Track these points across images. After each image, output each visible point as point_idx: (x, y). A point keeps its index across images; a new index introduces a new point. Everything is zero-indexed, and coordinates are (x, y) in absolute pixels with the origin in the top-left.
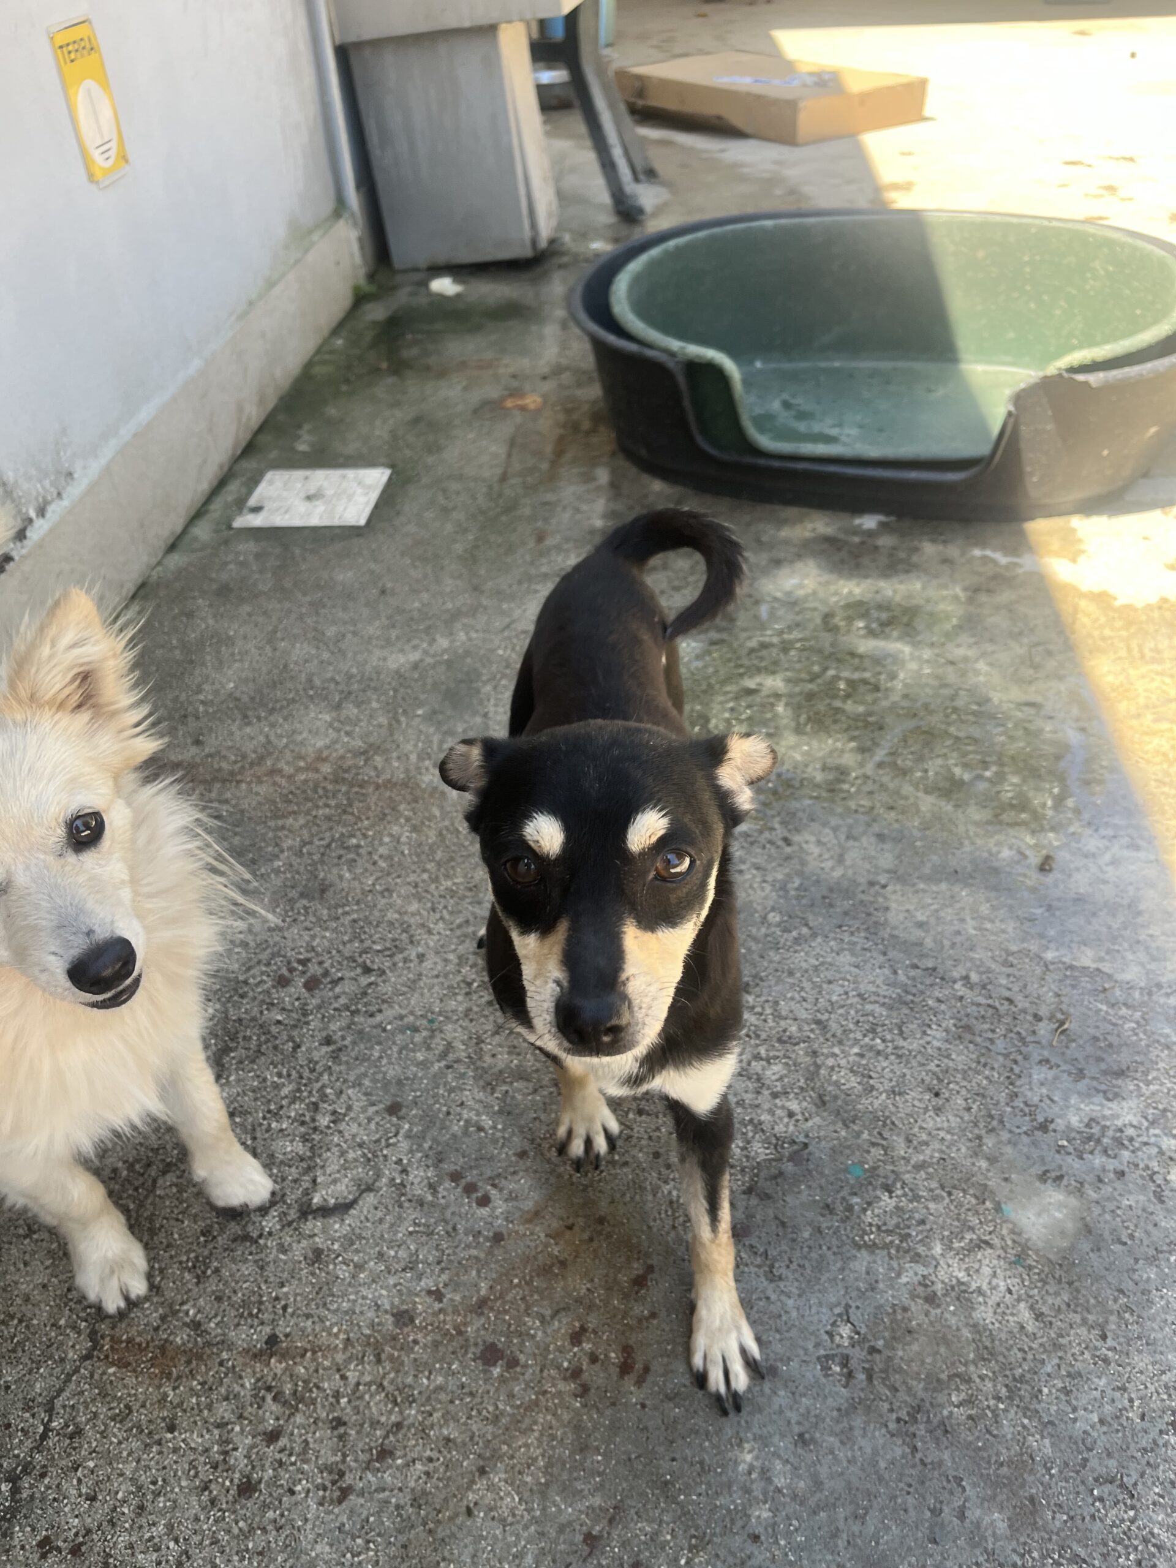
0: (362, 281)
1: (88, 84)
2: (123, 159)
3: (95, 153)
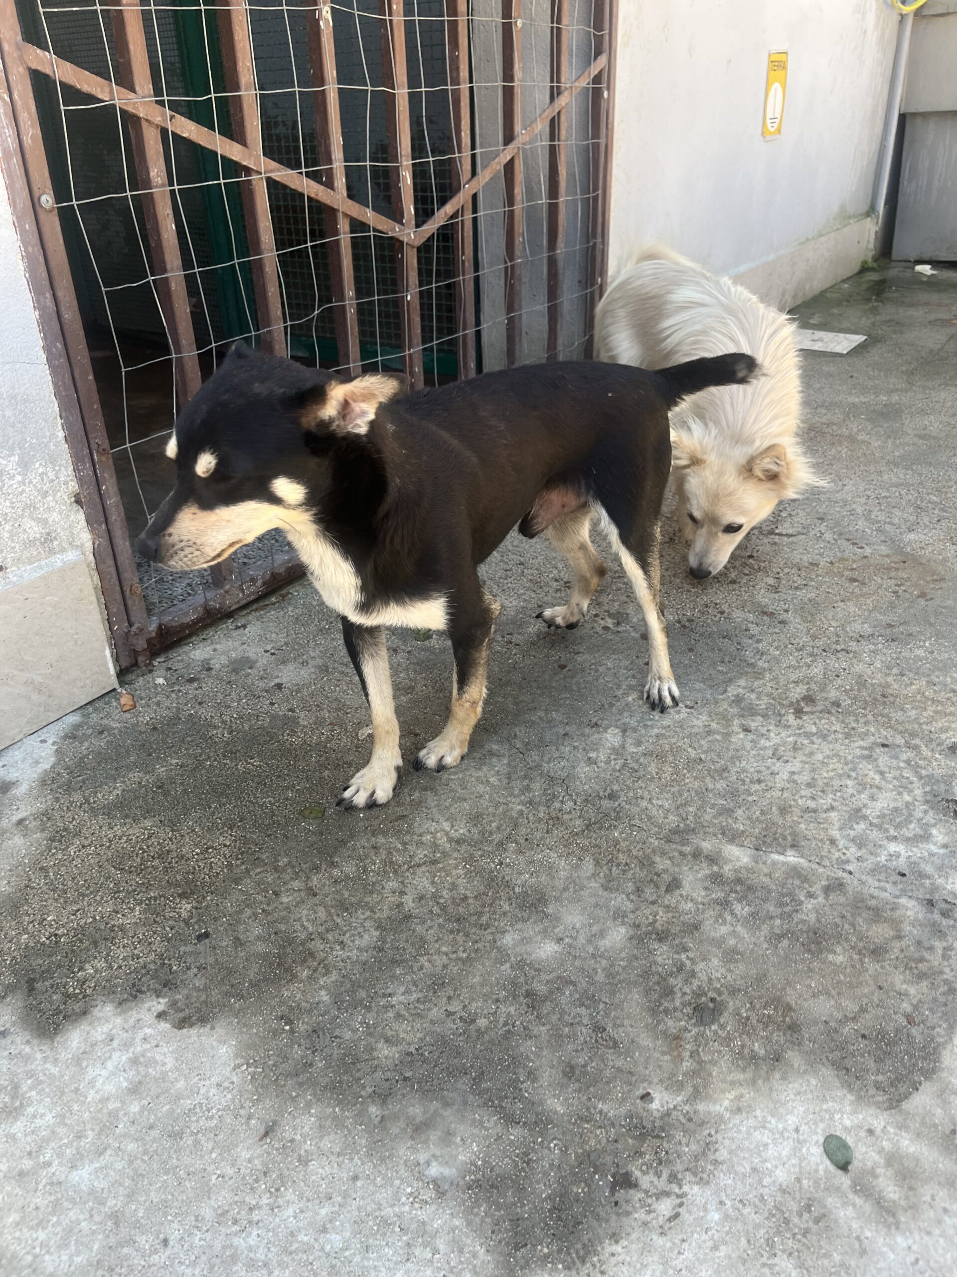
0: (870, 260)
1: (777, 85)
2: (779, 131)
3: (768, 121)
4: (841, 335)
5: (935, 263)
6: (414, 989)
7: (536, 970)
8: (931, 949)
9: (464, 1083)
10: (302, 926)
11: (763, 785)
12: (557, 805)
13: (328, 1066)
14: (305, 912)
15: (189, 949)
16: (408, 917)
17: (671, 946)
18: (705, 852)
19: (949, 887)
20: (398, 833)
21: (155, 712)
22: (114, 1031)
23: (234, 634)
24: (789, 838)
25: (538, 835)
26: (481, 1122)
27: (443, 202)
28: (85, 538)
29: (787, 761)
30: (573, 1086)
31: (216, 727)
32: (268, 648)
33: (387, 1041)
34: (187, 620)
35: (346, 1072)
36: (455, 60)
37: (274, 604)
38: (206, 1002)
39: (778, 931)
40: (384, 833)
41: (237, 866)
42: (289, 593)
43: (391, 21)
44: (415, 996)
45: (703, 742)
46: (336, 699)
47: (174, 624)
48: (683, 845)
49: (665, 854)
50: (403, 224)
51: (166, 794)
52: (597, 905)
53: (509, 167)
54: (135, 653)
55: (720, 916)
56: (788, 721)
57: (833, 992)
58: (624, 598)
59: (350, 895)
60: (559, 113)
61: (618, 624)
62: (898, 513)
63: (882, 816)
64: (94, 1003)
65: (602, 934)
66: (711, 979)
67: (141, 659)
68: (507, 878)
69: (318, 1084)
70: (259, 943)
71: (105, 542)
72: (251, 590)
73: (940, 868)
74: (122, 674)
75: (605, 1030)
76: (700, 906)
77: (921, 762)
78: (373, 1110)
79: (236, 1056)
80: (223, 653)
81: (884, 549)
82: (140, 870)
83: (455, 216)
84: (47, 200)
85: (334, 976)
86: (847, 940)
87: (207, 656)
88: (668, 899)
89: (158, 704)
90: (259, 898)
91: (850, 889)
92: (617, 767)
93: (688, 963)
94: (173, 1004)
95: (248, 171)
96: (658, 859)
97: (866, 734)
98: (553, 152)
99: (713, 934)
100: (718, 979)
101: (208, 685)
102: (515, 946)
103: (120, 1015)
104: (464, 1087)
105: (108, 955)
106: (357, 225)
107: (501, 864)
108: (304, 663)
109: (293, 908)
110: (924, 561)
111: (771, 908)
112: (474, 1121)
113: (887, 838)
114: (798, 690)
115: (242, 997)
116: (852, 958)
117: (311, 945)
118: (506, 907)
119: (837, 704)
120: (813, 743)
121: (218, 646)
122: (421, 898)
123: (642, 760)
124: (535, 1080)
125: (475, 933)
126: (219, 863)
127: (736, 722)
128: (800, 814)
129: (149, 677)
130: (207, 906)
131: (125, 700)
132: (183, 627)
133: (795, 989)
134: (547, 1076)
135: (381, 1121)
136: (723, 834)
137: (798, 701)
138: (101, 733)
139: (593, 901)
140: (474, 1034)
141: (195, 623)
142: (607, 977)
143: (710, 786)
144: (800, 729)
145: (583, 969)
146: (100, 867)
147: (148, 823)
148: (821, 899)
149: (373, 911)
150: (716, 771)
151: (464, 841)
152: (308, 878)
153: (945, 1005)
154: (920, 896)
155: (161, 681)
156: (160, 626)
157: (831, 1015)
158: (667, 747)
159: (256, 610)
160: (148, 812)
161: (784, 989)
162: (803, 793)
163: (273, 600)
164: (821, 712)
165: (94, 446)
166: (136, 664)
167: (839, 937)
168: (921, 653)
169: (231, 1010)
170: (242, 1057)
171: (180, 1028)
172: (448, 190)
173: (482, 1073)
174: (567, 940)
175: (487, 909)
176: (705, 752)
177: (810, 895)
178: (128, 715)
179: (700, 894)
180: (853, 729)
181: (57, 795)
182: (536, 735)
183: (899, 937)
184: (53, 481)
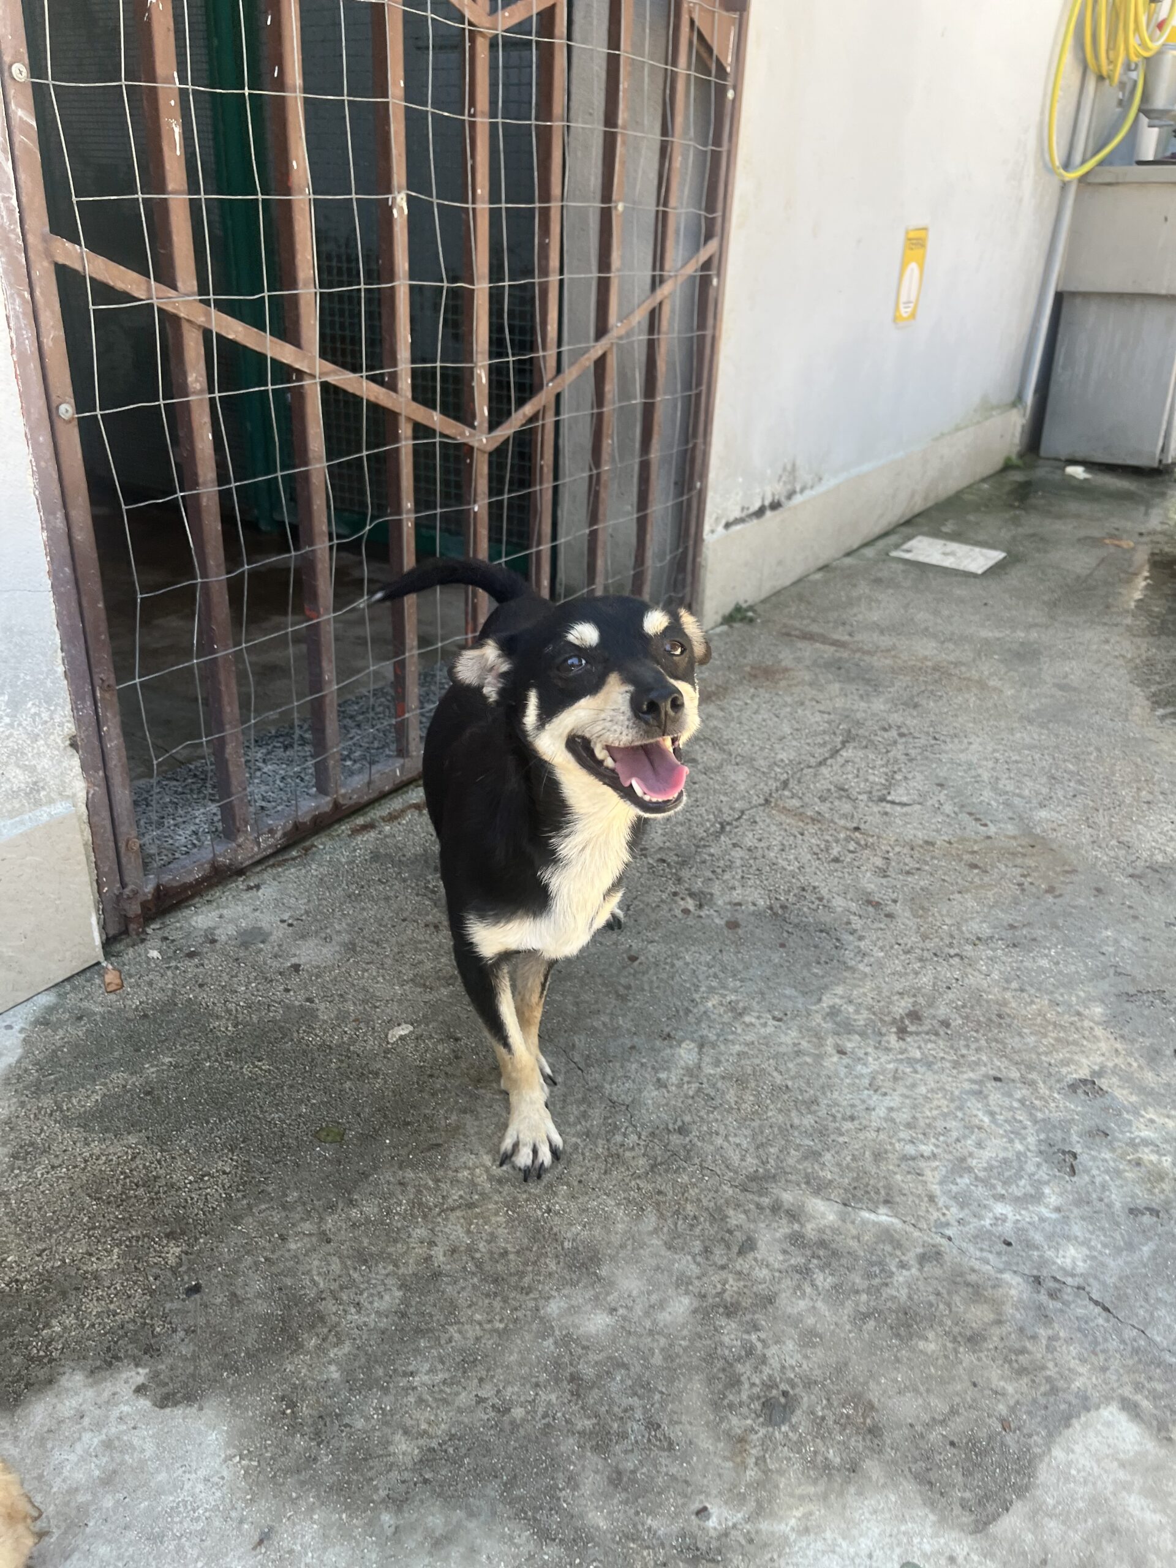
0: (1014, 457)
1: (913, 266)
2: (913, 315)
3: (901, 306)
4: (977, 550)
5: (1089, 465)
6: (440, 1366)
7: (584, 1348)
8: (1034, 1337)
9: (493, 1489)
10: (312, 1280)
11: (856, 1122)
12: (618, 1138)
13: (335, 1462)
14: (316, 1263)
15: (176, 1305)
16: (437, 1275)
17: (741, 1324)
18: (786, 1206)
19: (1059, 1261)
20: (430, 1166)
21: (147, 994)
22: (84, 1407)
23: (245, 896)
24: (883, 1192)
25: (595, 1176)
26: (511, 1538)
27: (521, 402)
28: (79, 787)
29: (885, 1094)
30: (620, 1496)
31: (218, 1018)
32: (286, 917)
33: (406, 1432)
34: (189, 879)
35: (356, 1470)
36: (544, 248)
37: (294, 859)
38: (193, 1376)
39: (863, 1309)
40: (413, 1166)
41: (238, 1200)
42: (313, 846)
43: (474, 209)
44: (441, 1376)
45: (790, 1065)
46: (363, 989)
47: (175, 884)
48: (761, 1196)
49: (739, 1206)
50: (473, 427)
51: (156, 1102)
52: (658, 1268)
53: (600, 364)
54: (126, 920)
55: (799, 1287)
56: (888, 1042)
57: (922, 1389)
58: (709, 874)
59: (370, 1244)
60: (660, 304)
61: (701, 906)
62: (1030, 784)
63: (989, 1168)
64: (61, 1370)
65: (662, 1305)
66: (783, 1367)
67: (132, 926)
68: (555, 1230)
69: (323, 1483)
70: (259, 1301)
71: (101, 791)
72: (267, 842)
73: (1050, 1237)
74: (109, 943)
75: (659, 1426)
76: (777, 1274)
77: (1037, 1102)
78: (387, 1518)
79: (228, 1444)
80: (231, 921)
81: (1011, 829)
82: (121, 1201)
83: (534, 418)
84: (67, 410)
85: (347, 1347)
86: (941, 1324)
87: (211, 924)
88: (741, 1264)
89: (150, 984)
90: (262, 1242)
91: (946, 1257)
92: (691, 1093)
93: (759, 1345)
94: (155, 1376)
95: (300, 374)
96: (731, 1212)
97: (978, 1063)
98: (651, 346)
99: (789, 1310)
100: (793, 1368)
101: (212, 961)
102: (561, 1316)
103: (92, 1386)
104: (492, 1493)
105: (79, 1309)
106: (421, 431)
107: (549, 1211)
108: (327, 939)
109: (301, 1257)
110: (1054, 846)
111: (857, 1280)
112: (503, 1536)
113: (993, 1196)
114: (903, 1004)
115: (237, 1370)
116: (945, 1346)
117: (321, 1306)
118: (553, 1266)
119: (946, 1024)
120: (916, 1072)
121: (225, 912)
122: (454, 1251)
123: (719, 1084)
124: (576, 1487)
125: (514, 1299)
126: (217, 1196)
127: (830, 1041)
128: (896, 1162)
129: (140, 948)
130: (200, 1251)
131: (111, 977)
132: (185, 887)
133: (879, 1383)
134: (591, 1481)
135: (395, 1533)
136: (808, 1183)
137: (902, 1018)
138: (80, 1018)
139: (653, 1262)
140: (507, 1428)
141: (199, 882)
142: (665, 1359)
143: (796, 1121)
144: (901, 1053)
145: (637, 1349)
146: (72, 1194)
147: (132, 1140)
148: (914, 1271)
149: (396, 1266)
150: (804, 1102)
151: (508, 1180)
152: (321, 1219)
153: (1046, 1408)
154: (1027, 1272)
155: (154, 954)
156: (158, 886)
157: (918, 1417)
158: (749, 1070)
159: (273, 866)
160: (133, 1126)
161: (866, 1383)
162: (902, 1135)
163: (294, 853)
164: (927, 1033)
165: (97, 682)
166: (126, 932)
167: (933, 1320)
168: (1044, 963)
169: (222, 1387)
170: (235, 1447)
171: (162, 1407)
172: (528, 389)
173: (515, 1477)
174: (621, 1311)
175: (530, 1268)
176: (793, 1078)
177: (903, 1265)
178: (113, 997)
179: (776, 1259)
180: (963, 1056)
181: (24, 1098)
182: (598, 1047)
183: (999, 1322)
184: (46, 722)
